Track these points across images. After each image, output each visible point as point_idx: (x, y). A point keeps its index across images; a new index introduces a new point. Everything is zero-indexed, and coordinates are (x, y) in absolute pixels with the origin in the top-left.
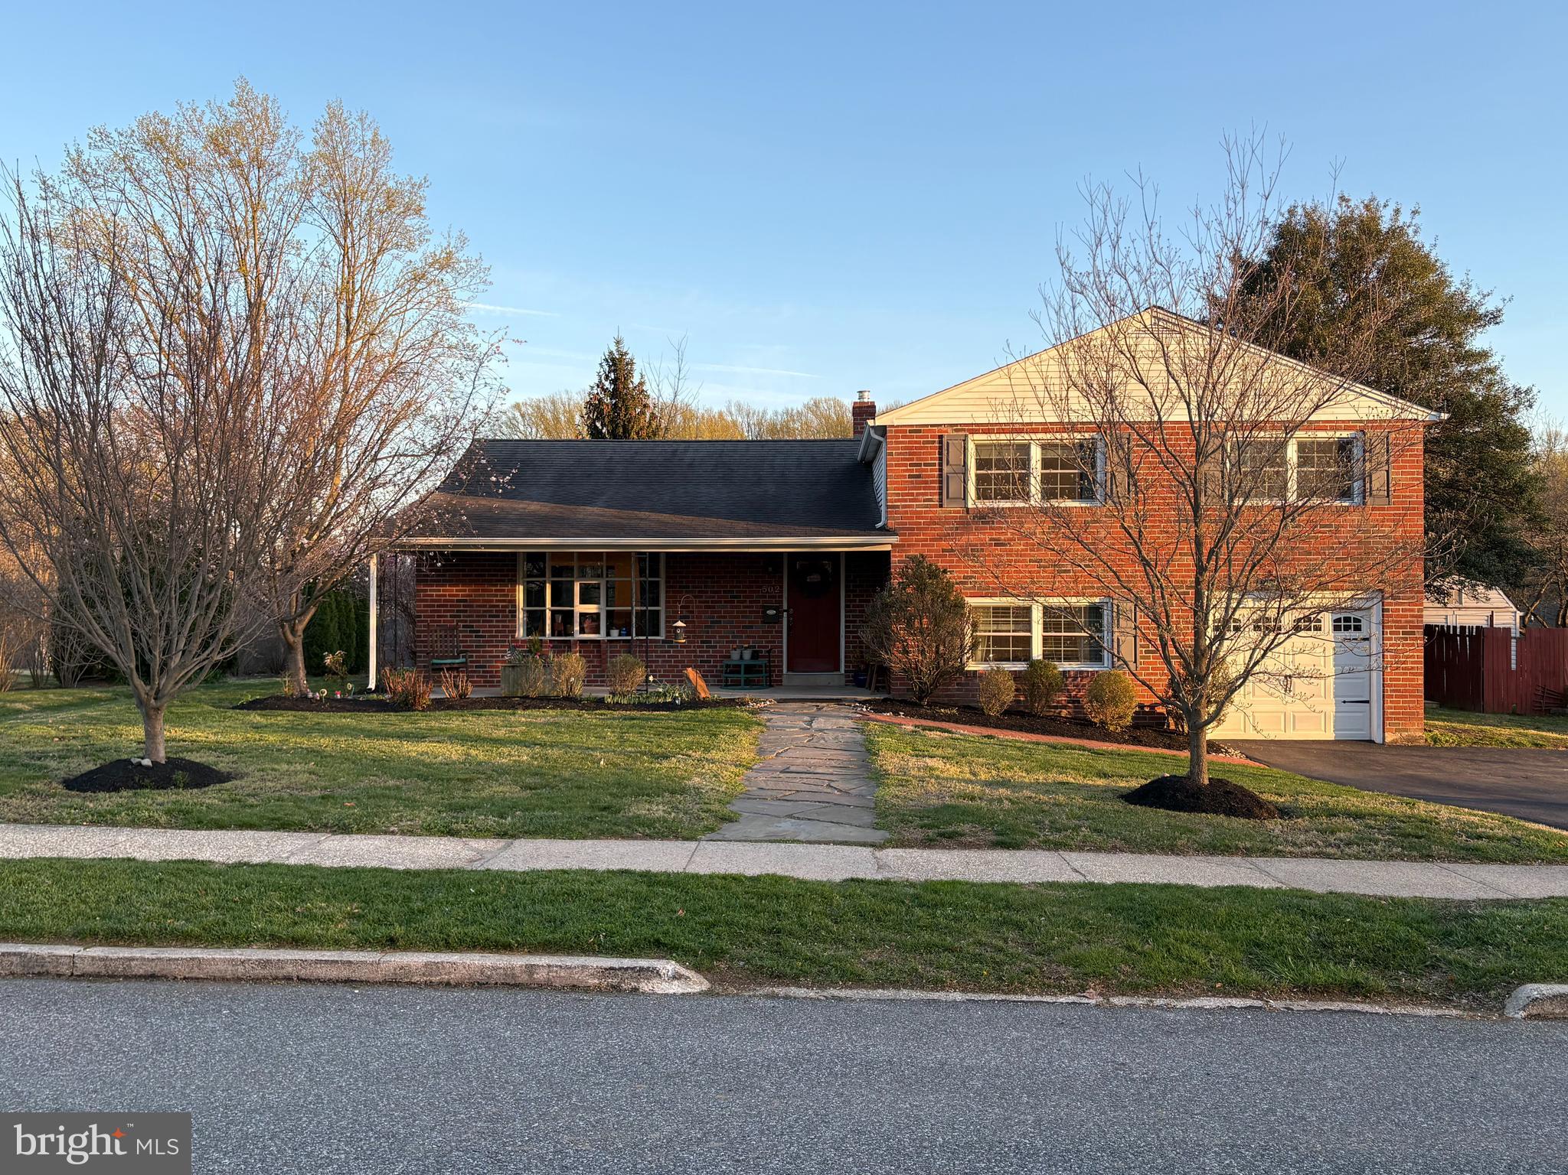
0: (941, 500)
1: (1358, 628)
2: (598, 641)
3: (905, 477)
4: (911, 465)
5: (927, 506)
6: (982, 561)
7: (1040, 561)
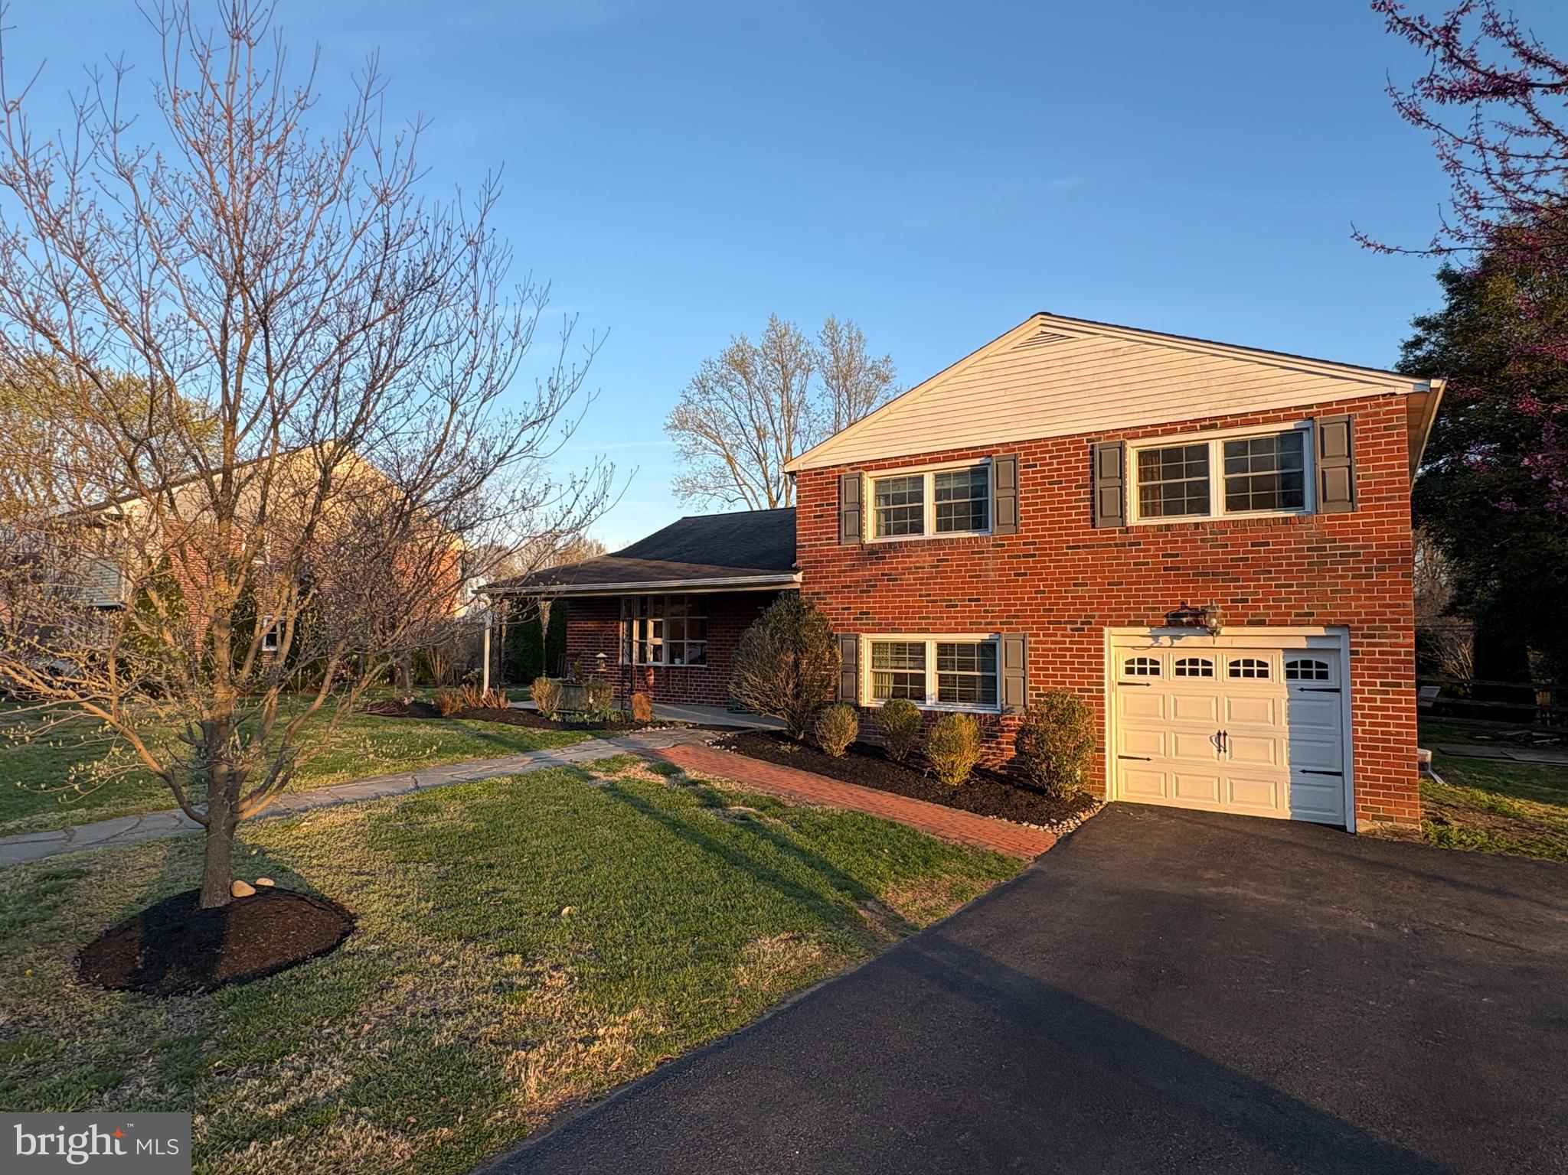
1: (1323, 676)
2: (660, 668)
3: (810, 517)
4: (815, 506)
5: (829, 544)
6: (876, 597)
7: (929, 595)
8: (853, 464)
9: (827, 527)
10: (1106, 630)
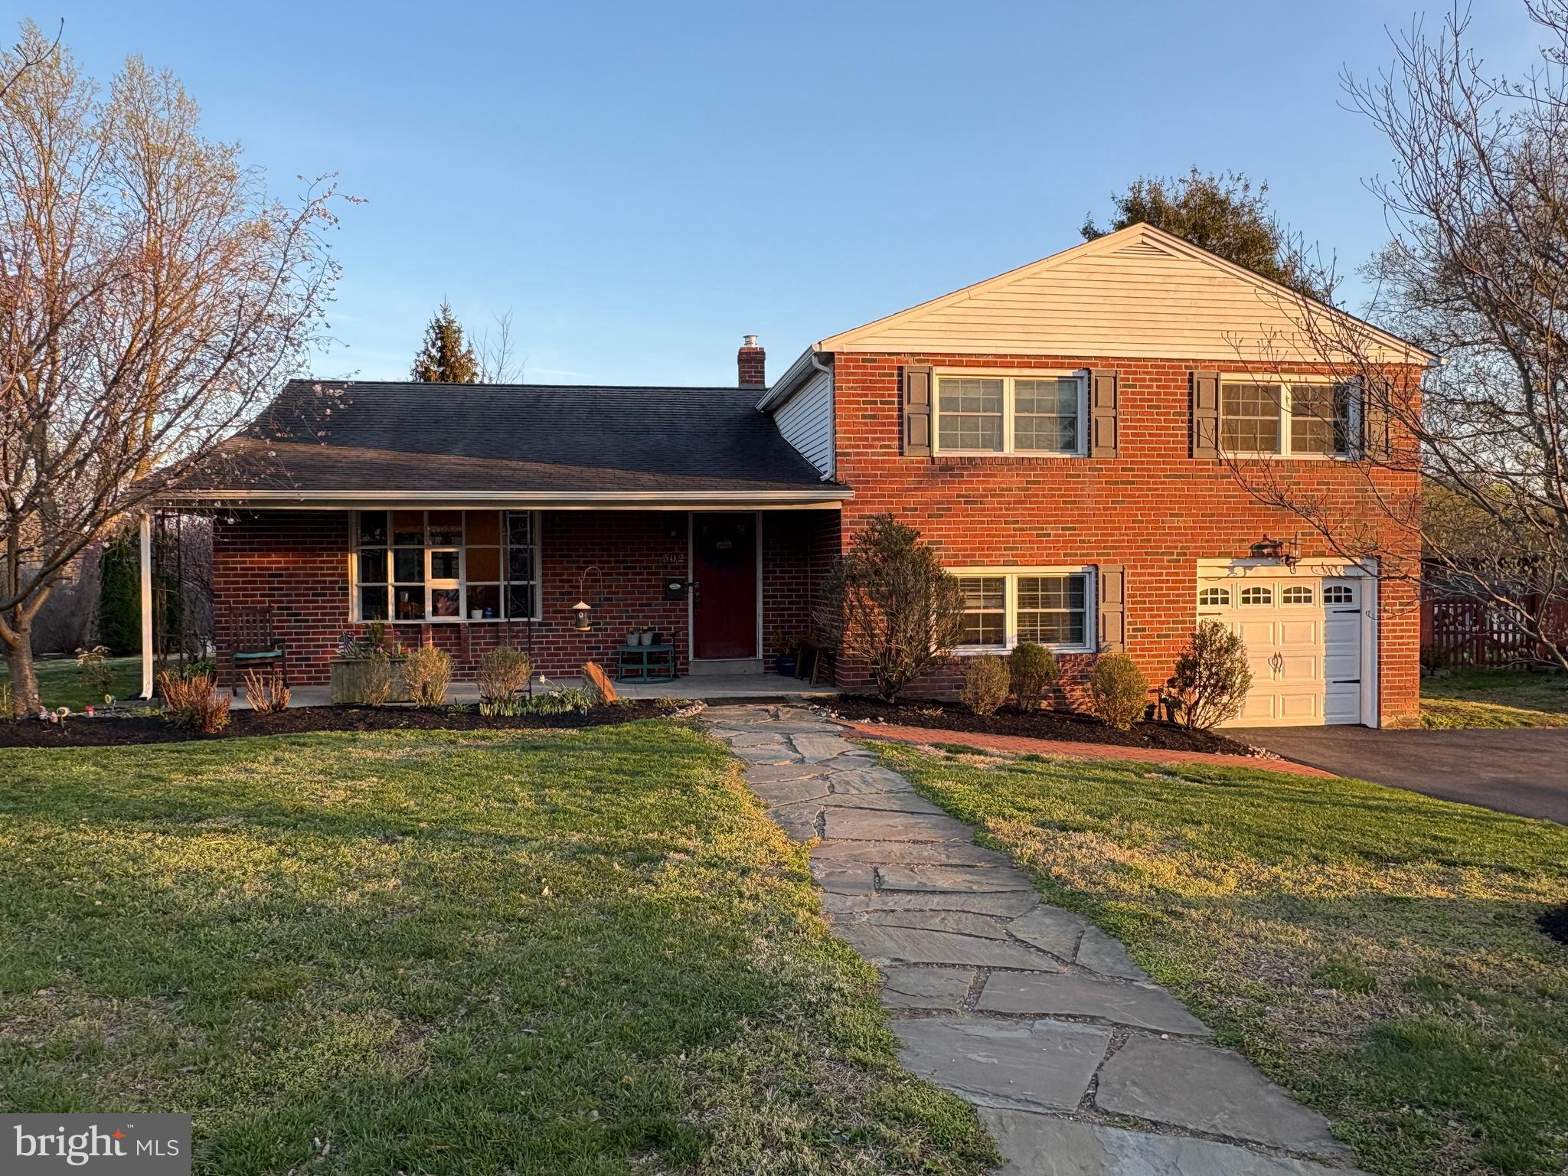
0: (901, 447)
1: (1349, 599)
2: (458, 625)
3: (857, 417)
4: (865, 402)
6: (949, 523)
8: (919, 354)
9: (882, 432)
10: (1201, 562)
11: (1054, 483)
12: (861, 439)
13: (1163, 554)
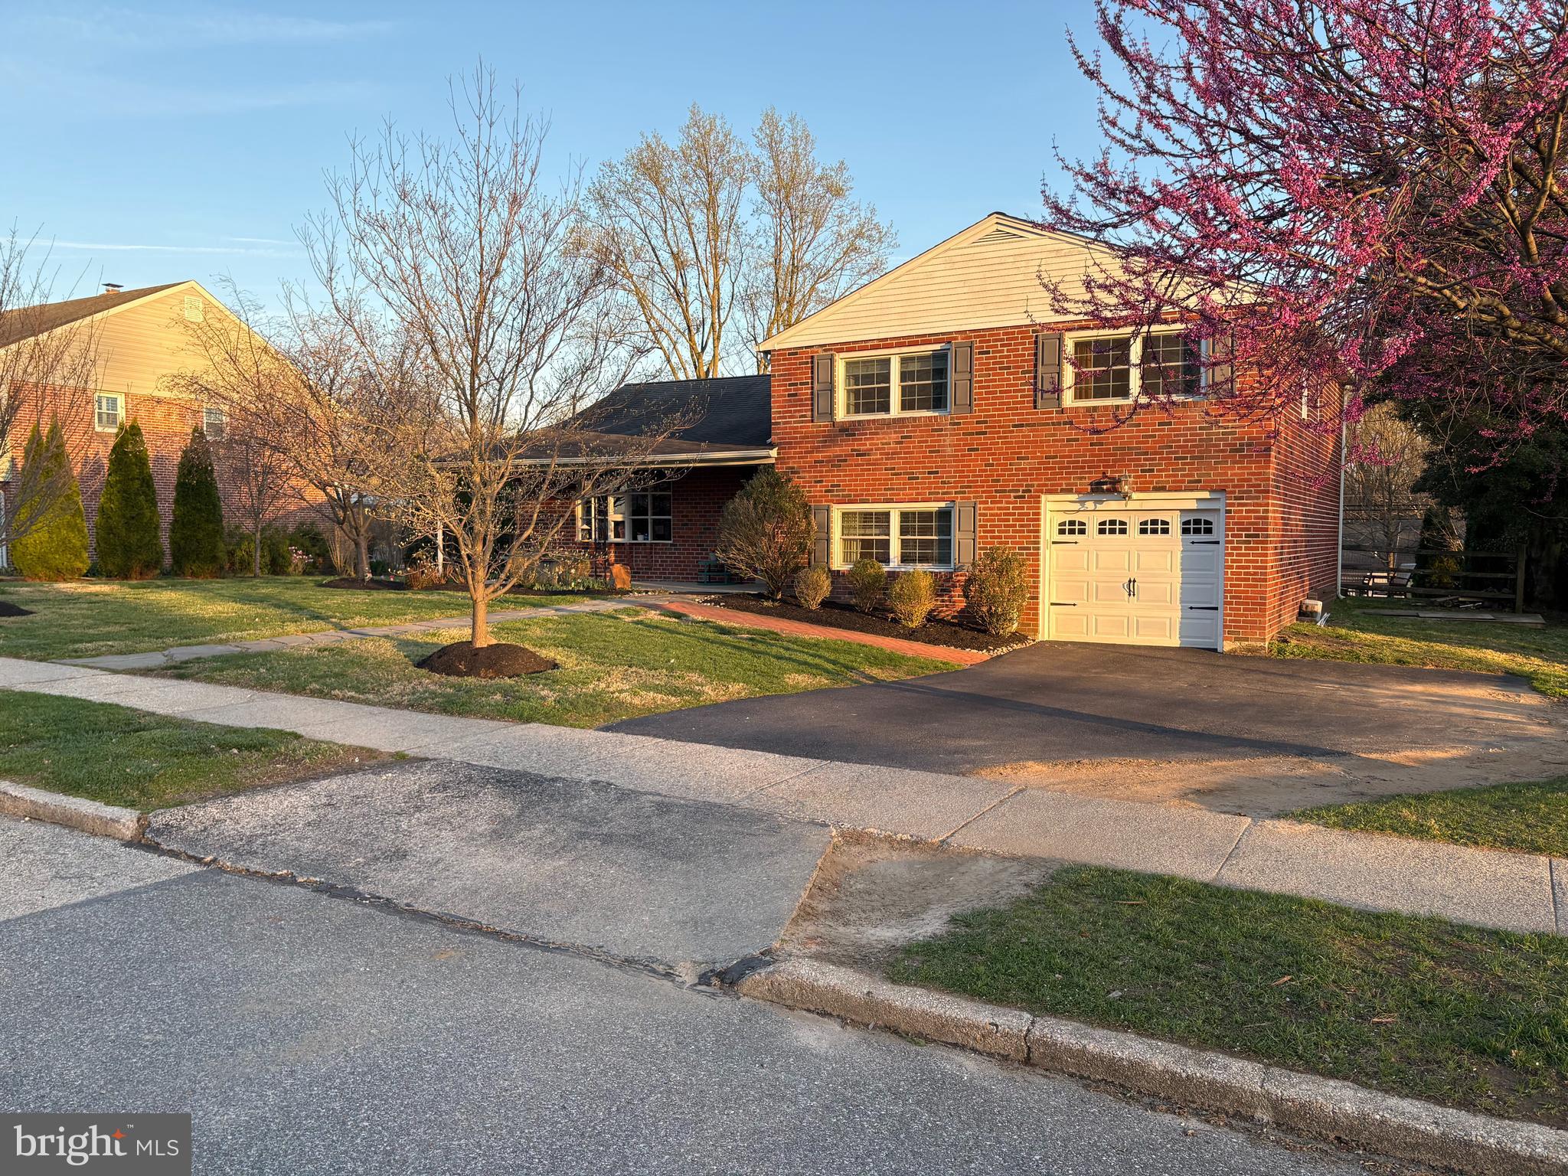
0: (812, 416)
1: (1209, 531)
2: (624, 544)
3: (784, 396)
4: (789, 385)
5: (802, 422)
6: (846, 471)
7: (894, 469)
8: (825, 345)
10: (1043, 497)
11: (922, 437)
12: (786, 412)
13: (1010, 491)
